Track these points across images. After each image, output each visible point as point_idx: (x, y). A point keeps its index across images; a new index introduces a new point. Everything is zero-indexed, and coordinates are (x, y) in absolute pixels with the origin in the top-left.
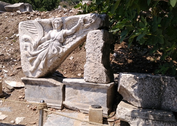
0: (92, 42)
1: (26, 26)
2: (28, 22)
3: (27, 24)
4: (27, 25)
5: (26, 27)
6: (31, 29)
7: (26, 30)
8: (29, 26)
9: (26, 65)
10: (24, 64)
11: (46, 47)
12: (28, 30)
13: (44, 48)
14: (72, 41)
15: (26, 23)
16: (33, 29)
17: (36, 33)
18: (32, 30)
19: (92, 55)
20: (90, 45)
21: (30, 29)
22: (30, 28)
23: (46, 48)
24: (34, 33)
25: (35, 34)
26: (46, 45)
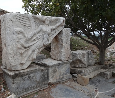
4: (20, 17)
5: (19, 19)
7: (18, 22)
9: (16, 59)
10: (14, 58)
12: (20, 22)
14: (54, 34)
16: (26, 23)
22: (22, 21)
26: (40, 37)
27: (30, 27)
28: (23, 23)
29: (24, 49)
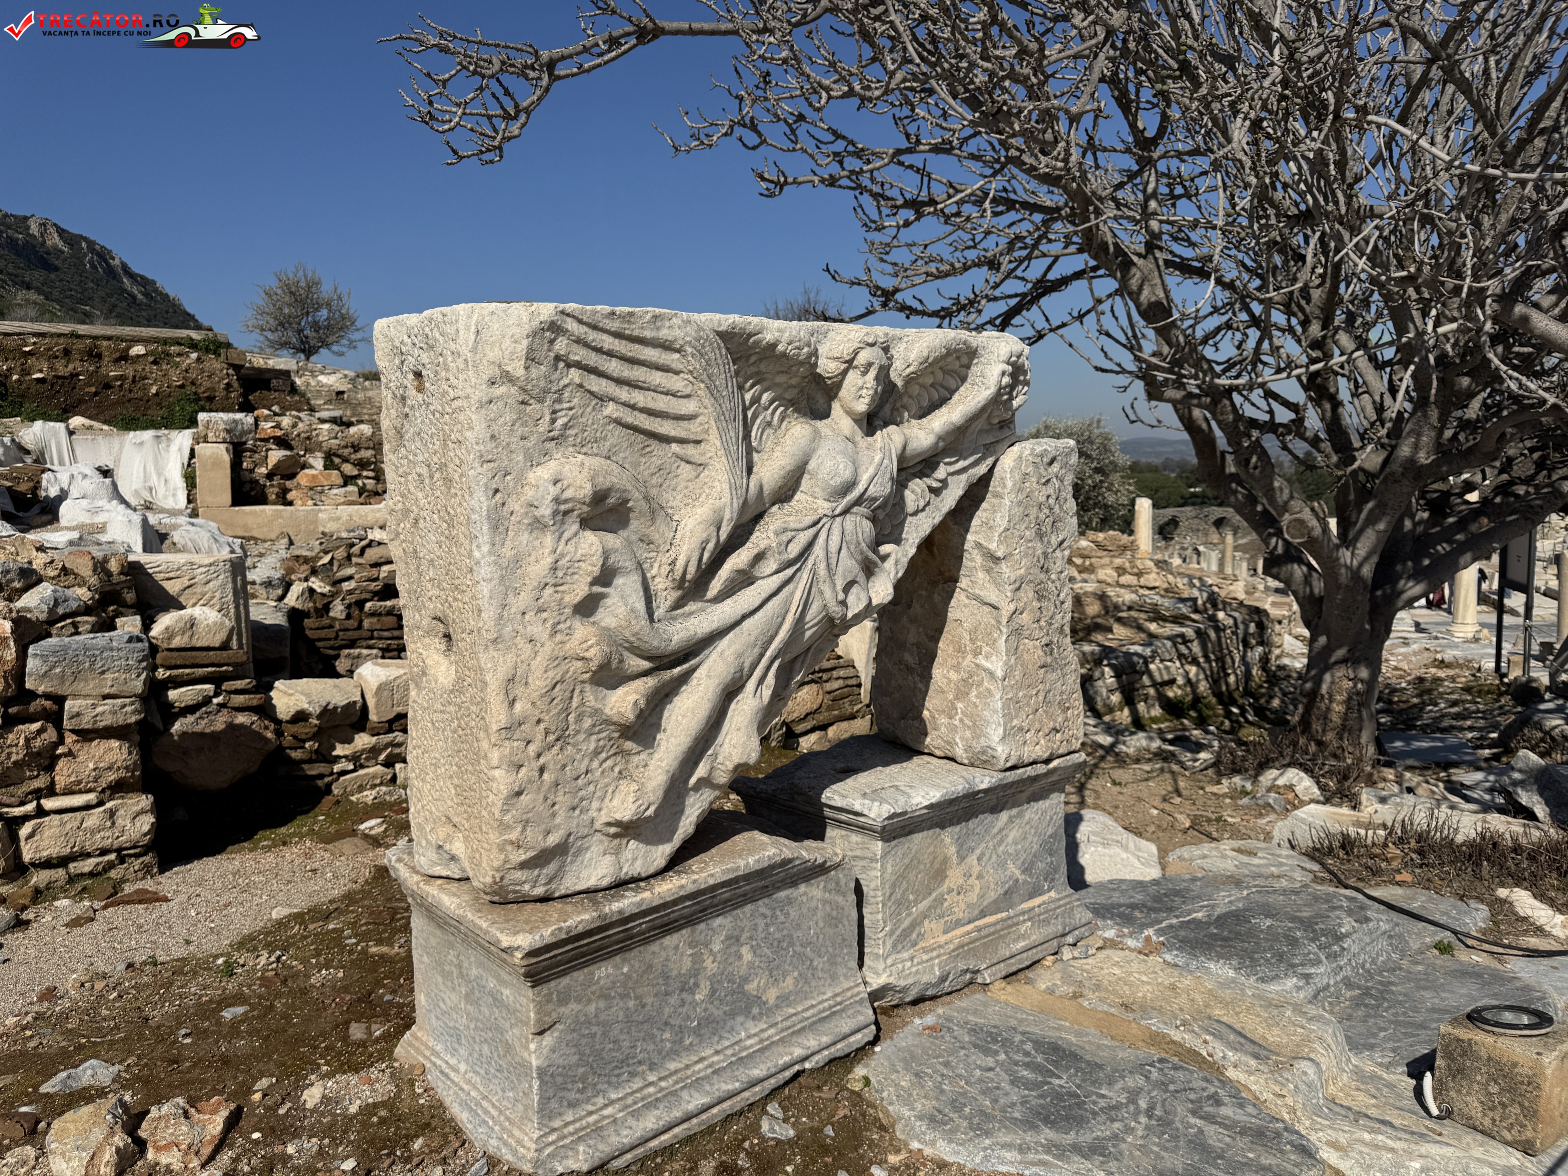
0: (1034, 512)
1: (592, 359)
2: (614, 325)
3: (608, 342)
4: (599, 350)
6: (639, 398)
7: (579, 400)
8: (613, 367)
9: (561, 777)
11: (790, 564)
12: (603, 399)
13: (777, 572)
14: (923, 510)
15: (595, 327)
16: (662, 403)
17: (682, 441)
18: (643, 410)
19: (1031, 595)
20: (1028, 533)
21: (624, 394)
22: (620, 382)
23: (789, 572)
24: (666, 440)
25: (674, 445)
26: (794, 550)
27: (698, 442)
28: (633, 407)
29: (646, 673)
